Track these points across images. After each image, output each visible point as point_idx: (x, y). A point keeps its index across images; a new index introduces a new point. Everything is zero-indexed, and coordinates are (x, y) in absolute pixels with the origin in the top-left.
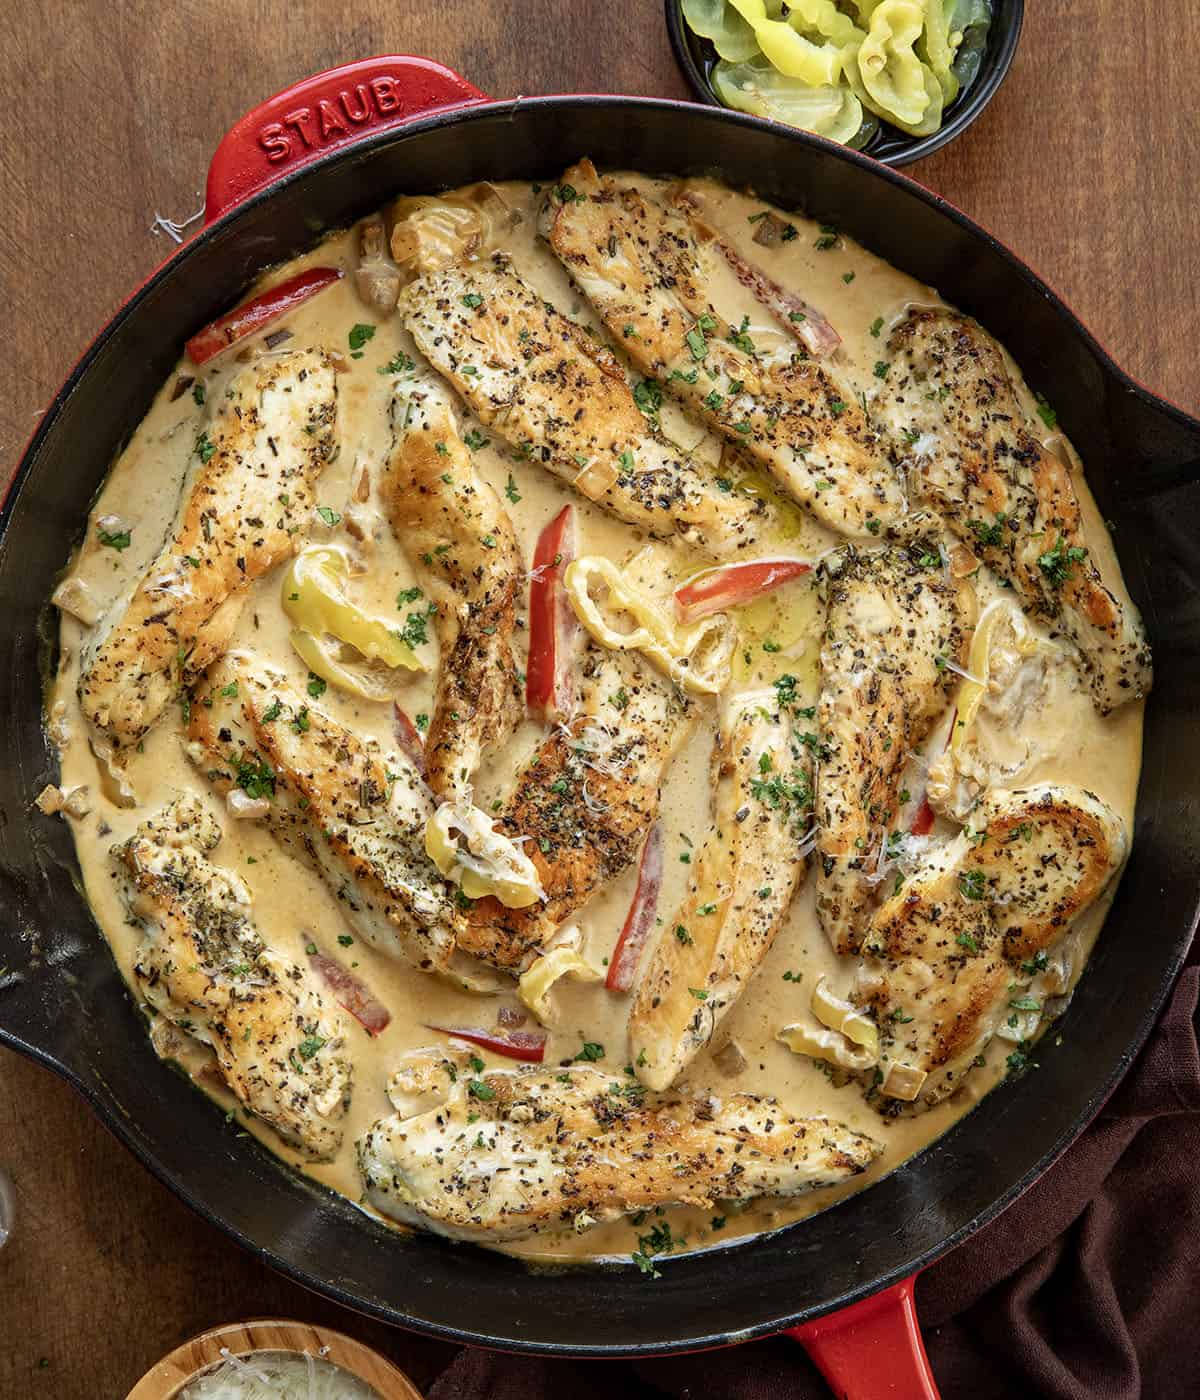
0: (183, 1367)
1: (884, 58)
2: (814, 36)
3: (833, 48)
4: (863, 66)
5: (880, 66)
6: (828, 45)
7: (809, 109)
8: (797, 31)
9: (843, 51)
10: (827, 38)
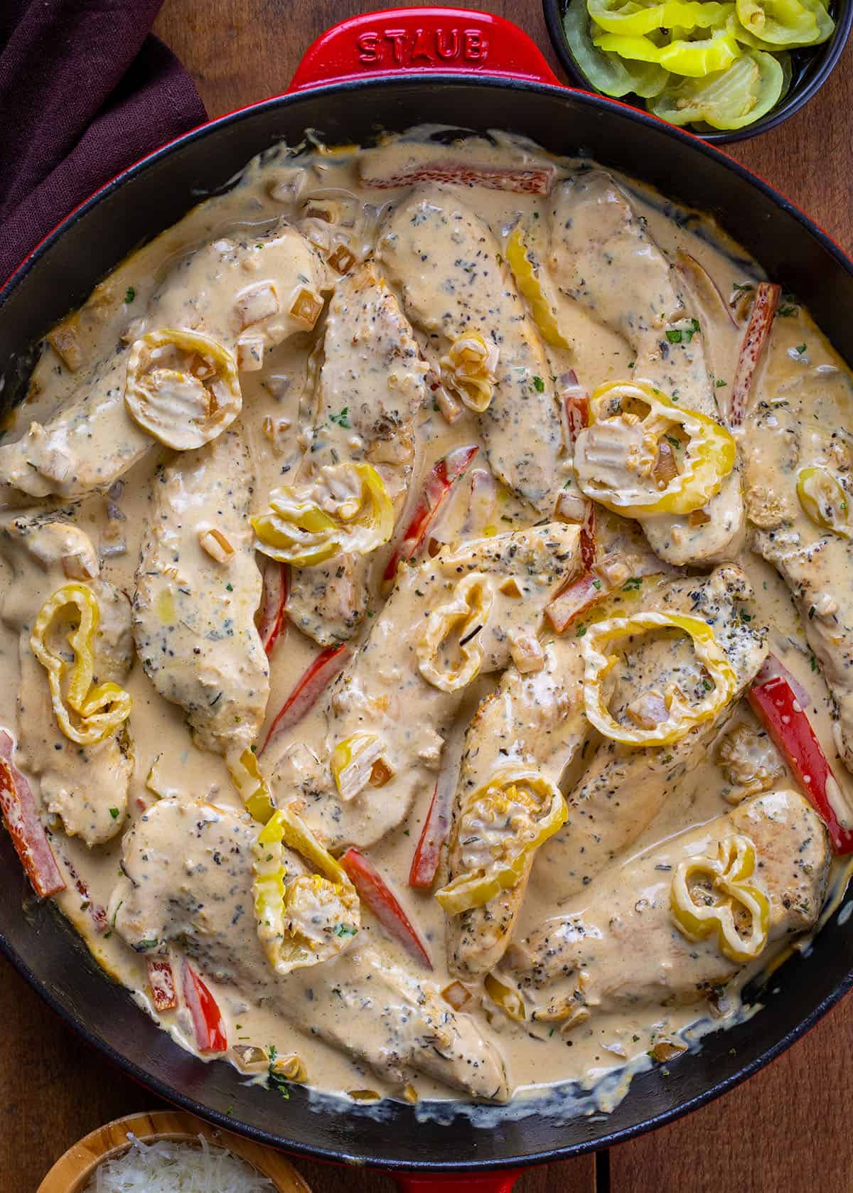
0: (94, 1149)
1: (760, 10)
2: (698, 35)
3: (720, 32)
4: (749, 27)
5: (762, 18)
6: (714, 33)
7: (739, 85)
8: (686, 40)
9: (728, 28)
10: (709, 28)
